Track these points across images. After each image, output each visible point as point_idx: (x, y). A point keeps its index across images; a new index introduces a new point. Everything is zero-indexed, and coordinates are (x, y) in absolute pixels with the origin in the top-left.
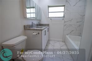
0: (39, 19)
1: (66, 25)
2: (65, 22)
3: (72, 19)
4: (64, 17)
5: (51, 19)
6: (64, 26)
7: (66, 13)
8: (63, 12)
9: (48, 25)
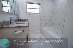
0: (17, 14)
1: (42, 19)
2: (41, 17)
3: (46, 15)
4: (40, 13)
5: (30, 15)
6: (41, 20)
7: (41, 10)
8: (39, 9)
9: (27, 20)
